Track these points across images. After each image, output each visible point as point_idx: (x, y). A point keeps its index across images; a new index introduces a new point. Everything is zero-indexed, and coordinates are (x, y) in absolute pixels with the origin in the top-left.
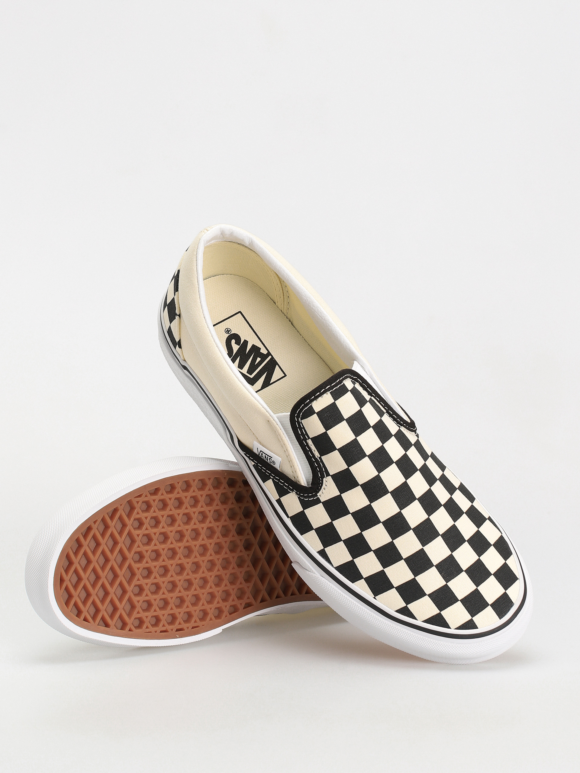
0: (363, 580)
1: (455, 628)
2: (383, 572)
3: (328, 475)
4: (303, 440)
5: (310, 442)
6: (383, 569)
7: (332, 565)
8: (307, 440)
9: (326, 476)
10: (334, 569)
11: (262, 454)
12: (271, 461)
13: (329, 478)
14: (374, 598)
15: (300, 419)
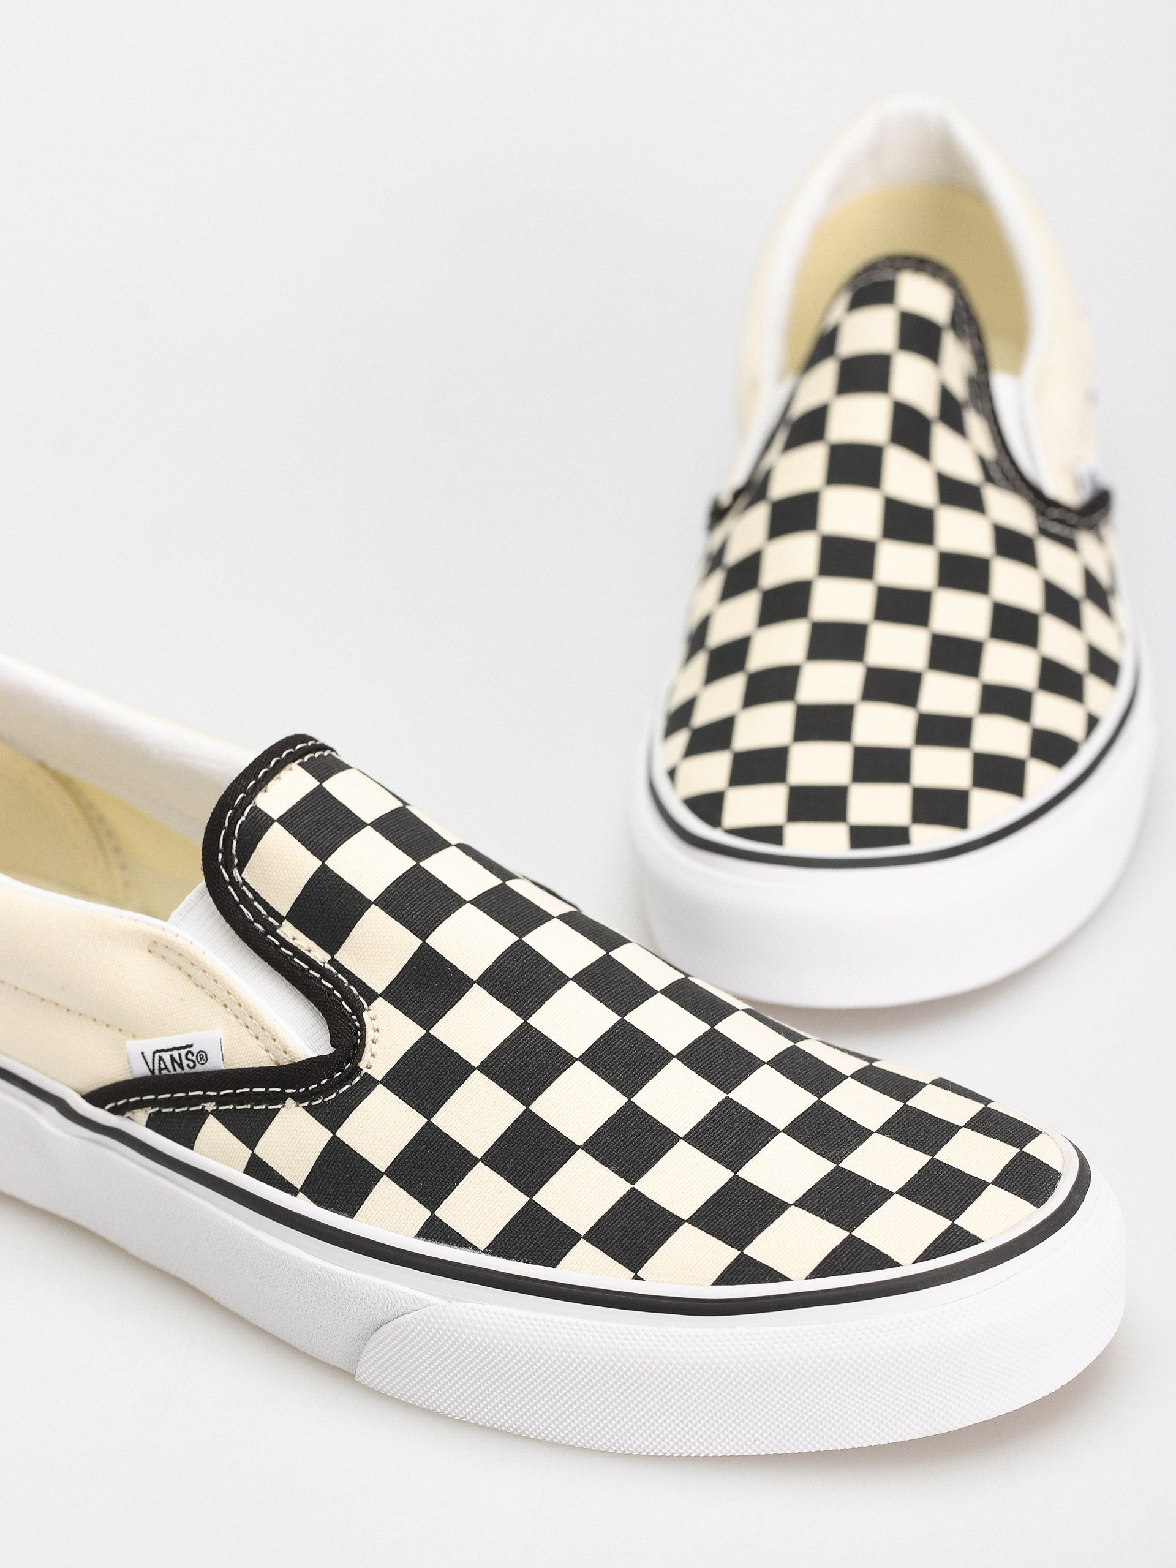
0: (582, 1242)
1: (912, 1262)
2: (633, 1195)
3: (371, 996)
4: (266, 934)
5: (288, 931)
6: (632, 1186)
7: (475, 1248)
8: (278, 931)
9: (369, 1004)
10: (483, 1255)
11: (161, 1058)
12: (194, 1058)
13: (380, 1004)
14: (636, 1277)
15: (236, 871)
